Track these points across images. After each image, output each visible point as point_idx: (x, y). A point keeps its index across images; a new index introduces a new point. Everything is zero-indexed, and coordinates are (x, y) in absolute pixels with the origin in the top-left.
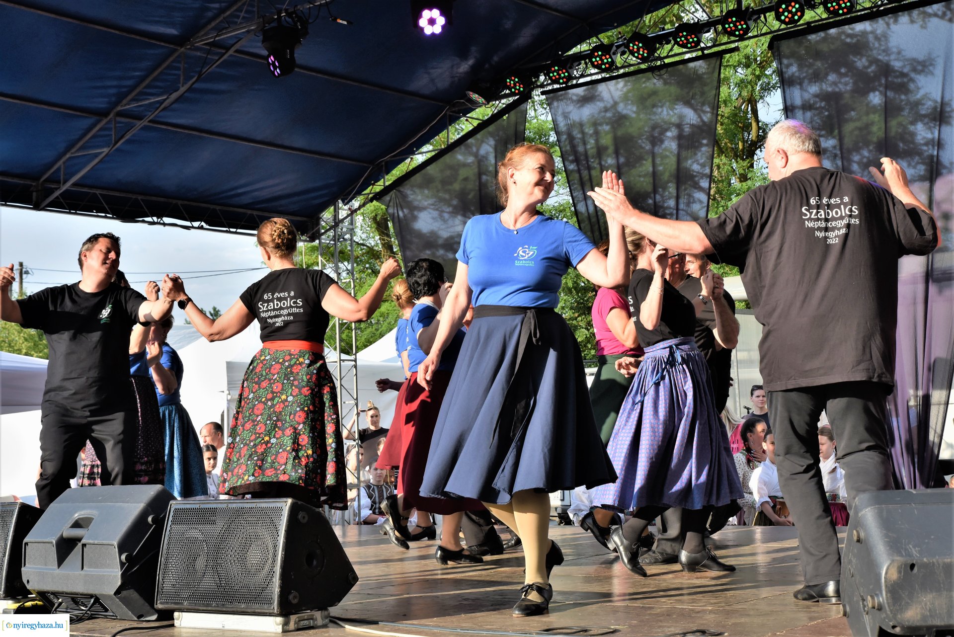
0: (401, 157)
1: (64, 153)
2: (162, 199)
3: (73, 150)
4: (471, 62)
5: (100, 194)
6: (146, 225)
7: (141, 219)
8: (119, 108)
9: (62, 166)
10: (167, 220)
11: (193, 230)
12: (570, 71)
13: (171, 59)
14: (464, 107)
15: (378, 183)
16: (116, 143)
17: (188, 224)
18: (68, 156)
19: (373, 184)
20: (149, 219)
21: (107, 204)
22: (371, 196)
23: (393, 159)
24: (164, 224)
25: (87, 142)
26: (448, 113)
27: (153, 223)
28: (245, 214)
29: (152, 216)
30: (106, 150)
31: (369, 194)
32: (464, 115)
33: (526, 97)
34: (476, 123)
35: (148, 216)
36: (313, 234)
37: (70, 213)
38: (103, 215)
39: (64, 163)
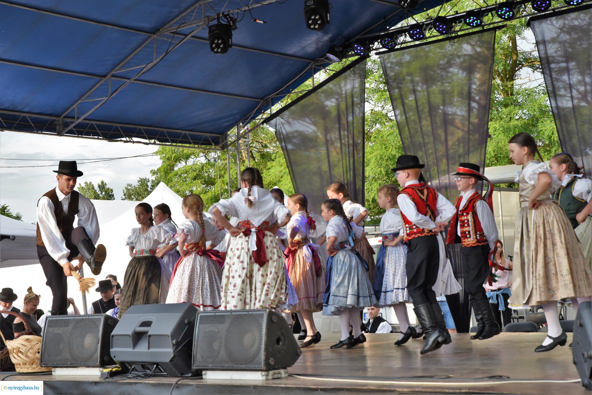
0: (282, 95)
1: (77, 101)
2: (132, 126)
3: (83, 98)
4: (329, 36)
5: (95, 124)
6: (122, 143)
7: (119, 139)
8: (113, 72)
9: (76, 108)
10: (135, 139)
11: (150, 145)
12: (395, 41)
13: (147, 42)
14: (324, 63)
15: (267, 112)
16: (112, 94)
17: (147, 141)
18: (79, 102)
19: (263, 113)
20: (124, 139)
21: (99, 130)
22: (262, 120)
23: (276, 96)
24: (133, 142)
25: (91, 93)
26: (313, 66)
27: (126, 142)
28: (181, 133)
29: (126, 137)
30: (105, 99)
31: (260, 119)
32: (324, 68)
33: (365, 56)
34: (332, 73)
35: (123, 137)
36: (223, 145)
37: (78, 137)
38: (97, 137)
39: (77, 106)
